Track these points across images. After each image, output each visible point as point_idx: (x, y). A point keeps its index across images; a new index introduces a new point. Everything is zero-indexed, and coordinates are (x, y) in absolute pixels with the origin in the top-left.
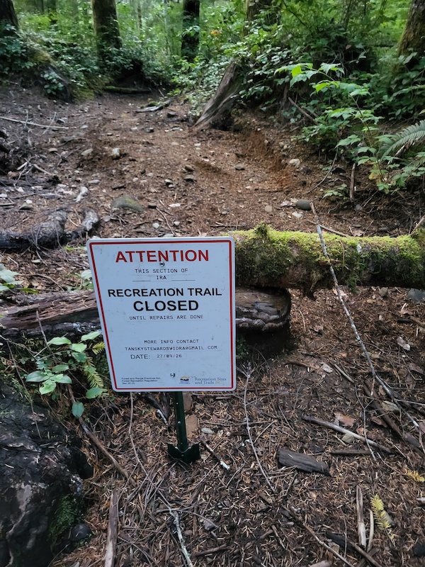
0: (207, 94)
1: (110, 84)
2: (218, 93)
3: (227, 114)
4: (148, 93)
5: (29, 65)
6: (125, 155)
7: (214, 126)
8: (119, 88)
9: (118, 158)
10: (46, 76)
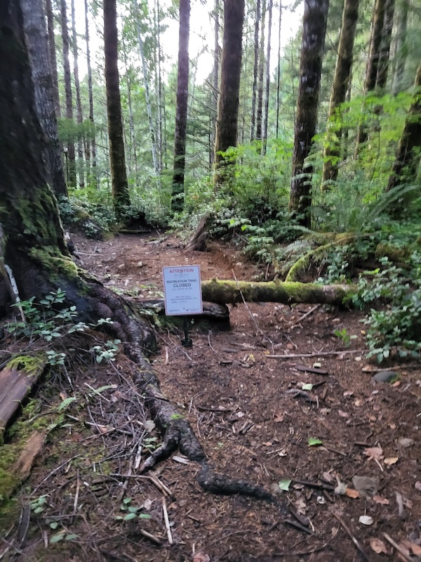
0: (191, 232)
1: (124, 228)
2: (198, 232)
3: (203, 243)
4: (149, 233)
5: (76, 219)
6: (145, 265)
7: (196, 249)
8: (129, 231)
9: (141, 267)
10: (87, 225)
